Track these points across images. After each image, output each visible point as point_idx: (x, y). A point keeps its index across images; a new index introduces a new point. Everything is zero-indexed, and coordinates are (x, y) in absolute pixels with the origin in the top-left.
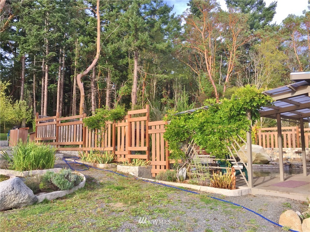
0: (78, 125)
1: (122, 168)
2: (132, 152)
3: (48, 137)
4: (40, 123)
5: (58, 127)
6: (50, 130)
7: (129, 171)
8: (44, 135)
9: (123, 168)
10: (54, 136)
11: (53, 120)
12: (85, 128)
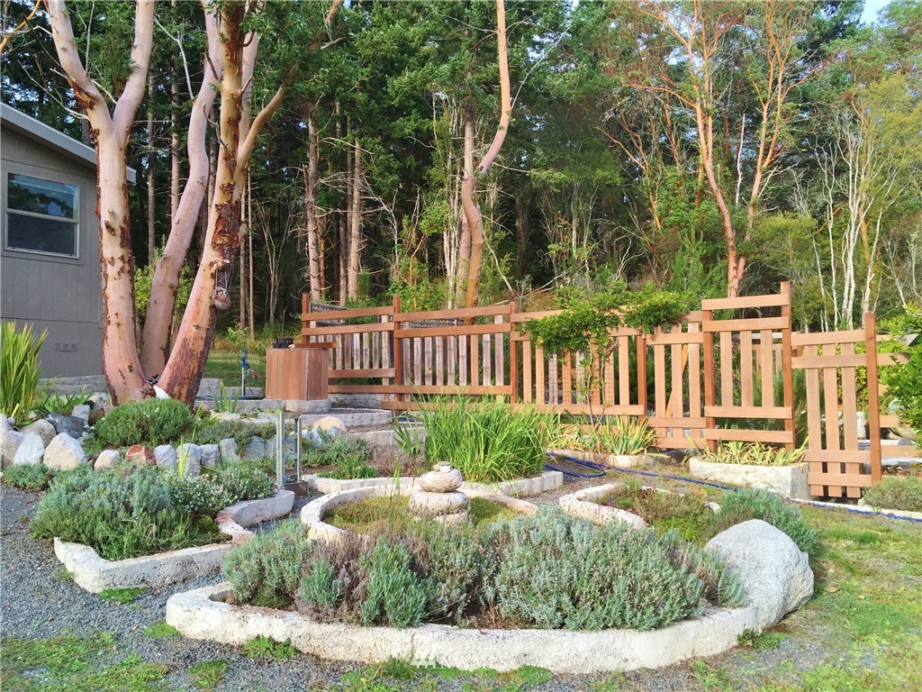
0: (487, 338)
1: (718, 470)
2: (720, 422)
3: (357, 367)
4: (319, 324)
5: (400, 340)
6: (366, 346)
7: (750, 478)
8: (339, 363)
9: (725, 472)
10: (385, 367)
11: (377, 319)
12: (519, 345)
